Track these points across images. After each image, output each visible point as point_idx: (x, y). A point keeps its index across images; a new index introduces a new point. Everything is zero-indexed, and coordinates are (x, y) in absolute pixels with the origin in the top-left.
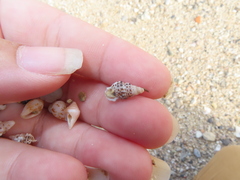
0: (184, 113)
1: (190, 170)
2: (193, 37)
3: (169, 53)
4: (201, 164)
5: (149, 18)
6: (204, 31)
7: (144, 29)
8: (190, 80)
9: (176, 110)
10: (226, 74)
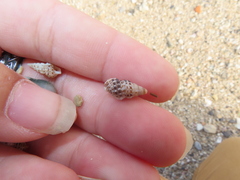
0: (184, 106)
1: (191, 162)
2: (193, 28)
3: (168, 44)
4: (202, 156)
5: (147, 8)
6: (204, 21)
7: (142, 21)
8: (191, 72)
9: (176, 102)
10: (227, 65)
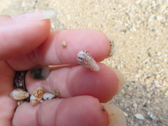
0: (160, 99)
3: (149, 55)
5: (135, 30)
9: (154, 96)
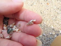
0: (46, 28)
1: (49, 42)
2: (47, 8)
4: (52, 41)
5: (35, 4)
6: (50, 7)
7: (34, 7)
8: (47, 20)
10: (56, 17)
